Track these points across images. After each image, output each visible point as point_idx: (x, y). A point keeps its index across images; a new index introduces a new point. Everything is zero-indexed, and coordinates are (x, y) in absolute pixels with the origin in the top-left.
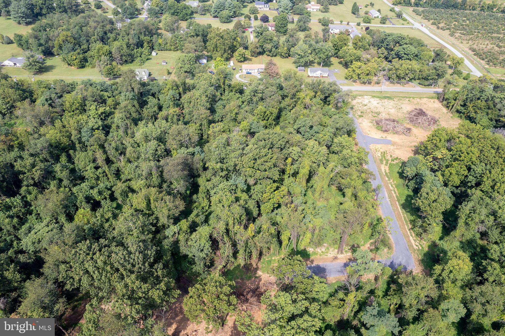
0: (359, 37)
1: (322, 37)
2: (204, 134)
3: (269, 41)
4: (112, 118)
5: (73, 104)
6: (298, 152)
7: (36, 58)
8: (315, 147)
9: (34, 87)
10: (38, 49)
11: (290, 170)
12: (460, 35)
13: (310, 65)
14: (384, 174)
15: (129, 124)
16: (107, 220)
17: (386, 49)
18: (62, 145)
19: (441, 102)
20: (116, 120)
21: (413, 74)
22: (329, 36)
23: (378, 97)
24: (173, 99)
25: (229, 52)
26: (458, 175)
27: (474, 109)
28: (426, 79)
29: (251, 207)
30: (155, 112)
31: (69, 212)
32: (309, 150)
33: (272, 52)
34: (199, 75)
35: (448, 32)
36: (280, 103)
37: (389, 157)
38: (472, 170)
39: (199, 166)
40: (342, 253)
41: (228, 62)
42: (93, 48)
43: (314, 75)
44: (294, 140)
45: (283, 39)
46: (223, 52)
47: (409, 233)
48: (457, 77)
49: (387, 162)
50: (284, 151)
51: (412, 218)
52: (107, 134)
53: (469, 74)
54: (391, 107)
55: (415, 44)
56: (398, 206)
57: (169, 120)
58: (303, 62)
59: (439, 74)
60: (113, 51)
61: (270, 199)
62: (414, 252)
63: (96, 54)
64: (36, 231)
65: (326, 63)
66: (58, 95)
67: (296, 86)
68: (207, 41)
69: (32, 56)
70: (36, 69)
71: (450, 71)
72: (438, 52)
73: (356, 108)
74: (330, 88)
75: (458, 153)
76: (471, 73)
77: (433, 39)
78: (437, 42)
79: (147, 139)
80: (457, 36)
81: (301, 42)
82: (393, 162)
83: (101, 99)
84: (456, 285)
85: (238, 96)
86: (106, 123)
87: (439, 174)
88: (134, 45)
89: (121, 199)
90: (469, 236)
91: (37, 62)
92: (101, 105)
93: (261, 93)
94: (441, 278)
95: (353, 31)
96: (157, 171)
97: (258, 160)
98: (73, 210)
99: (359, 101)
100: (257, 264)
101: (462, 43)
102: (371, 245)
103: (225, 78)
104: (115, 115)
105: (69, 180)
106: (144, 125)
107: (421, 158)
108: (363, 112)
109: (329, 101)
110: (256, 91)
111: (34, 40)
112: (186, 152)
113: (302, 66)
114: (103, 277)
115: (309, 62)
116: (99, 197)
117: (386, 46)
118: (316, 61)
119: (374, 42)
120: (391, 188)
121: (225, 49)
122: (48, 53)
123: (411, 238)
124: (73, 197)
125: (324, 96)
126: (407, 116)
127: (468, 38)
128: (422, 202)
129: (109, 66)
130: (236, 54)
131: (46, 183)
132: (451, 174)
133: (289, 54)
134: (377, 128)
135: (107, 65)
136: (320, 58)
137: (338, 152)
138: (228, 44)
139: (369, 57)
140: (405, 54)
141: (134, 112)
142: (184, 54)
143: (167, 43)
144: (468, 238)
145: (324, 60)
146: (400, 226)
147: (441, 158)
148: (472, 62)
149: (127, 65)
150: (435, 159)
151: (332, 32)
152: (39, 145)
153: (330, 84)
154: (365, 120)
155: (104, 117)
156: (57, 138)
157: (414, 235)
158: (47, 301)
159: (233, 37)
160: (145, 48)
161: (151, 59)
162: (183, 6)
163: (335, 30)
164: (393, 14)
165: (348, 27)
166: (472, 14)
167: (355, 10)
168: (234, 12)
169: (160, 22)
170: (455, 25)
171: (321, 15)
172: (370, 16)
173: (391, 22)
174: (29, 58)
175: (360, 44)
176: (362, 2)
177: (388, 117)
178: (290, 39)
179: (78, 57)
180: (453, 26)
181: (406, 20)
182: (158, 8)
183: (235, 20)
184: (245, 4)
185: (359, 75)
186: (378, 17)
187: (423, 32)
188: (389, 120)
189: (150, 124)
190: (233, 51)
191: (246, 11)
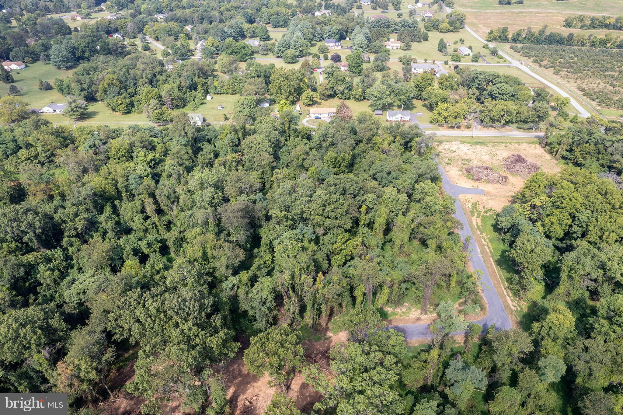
0: (446, 76)
1: (402, 77)
2: (266, 184)
3: (340, 82)
4: (162, 166)
5: (119, 150)
6: (373, 200)
7: (78, 103)
8: (393, 193)
9: (76, 134)
10: (81, 94)
11: (364, 219)
12: (566, 73)
13: (389, 108)
14: (476, 227)
15: (181, 173)
16: (158, 272)
17: (478, 89)
18: (108, 194)
19: (544, 147)
20: (166, 168)
21: (509, 116)
22: (410, 76)
23: (469, 143)
24: (231, 144)
25: (295, 95)
26: (561, 225)
27: (582, 154)
28: (525, 122)
29: (321, 259)
30: (211, 159)
31: (115, 266)
32: (386, 197)
33: (344, 95)
34: (261, 118)
35: (552, 70)
36: (354, 148)
37: (481, 209)
38: (576, 219)
39: (262, 214)
40: (426, 313)
41: (293, 107)
42: (141, 92)
43: (394, 119)
44: (369, 187)
45: (357, 80)
46: (288, 94)
47: (505, 293)
48: (562, 120)
49: (479, 214)
50: (358, 198)
51: (509, 276)
52: (157, 182)
53: (576, 116)
54: (484, 154)
55: (511, 82)
56: (493, 263)
57: (227, 166)
58: (380, 104)
59: (539, 116)
60: (163, 94)
61: (341, 250)
62: (512, 314)
63: (144, 98)
64: (81, 281)
65: (408, 106)
66: (103, 141)
67: (371, 130)
68: (270, 82)
69: (74, 101)
70: (77, 115)
71: (554, 113)
72: (539, 92)
73: (442, 155)
74: (411, 132)
75: (559, 199)
76: (579, 115)
77: (534, 78)
78: (539, 81)
79: (202, 186)
80: (562, 75)
81: (378, 82)
82: (486, 214)
83: (150, 145)
84: (557, 343)
85: (305, 142)
86: (155, 171)
87: (538, 224)
88: (187, 87)
89: (174, 249)
90: (576, 295)
91: (79, 108)
92: (150, 152)
93: (331, 137)
94: (540, 337)
95: (440, 70)
96: (215, 219)
97: (327, 206)
98: (119, 263)
99: (447, 147)
100: (327, 324)
101: (569, 82)
102: (460, 306)
103: (291, 121)
104: (166, 163)
105: (114, 231)
106: (199, 171)
107: (517, 207)
108: (451, 159)
109: (411, 147)
110: (325, 136)
111: (76, 84)
112: (246, 199)
113: (380, 109)
114: (156, 324)
115: (387, 104)
116: (148, 250)
117: (477, 86)
118: (396, 104)
119: (463, 82)
120: (484, 242)
121: (290, 91)
122: (91, 98)
123: (508, 298)
124: (119, 249)
125: (404, 141)
126: (503, 162)
127: (576, 77)
128: (517, 253)
129: (158, 111)
130: (303, 97)
131: (88, 235)
132: (552, 223)
133: (364, 97)
134: (467, 176)
135: (156, 109)
136: (400, 99)
137: (420, 200)
138: (293, 86)
139: (457, 97)
140: (499, 94)
141: (187, 159)
142: (243, 97)
143: (223, 86)
144: (576, 298)
145: (405, 102)
146: (495, 285)
147: (540, 206)
148: (581, 103)
149: (179, 110)
150: (534, 207)
151: (415, 71)
152: (83, 193)
153: (411, 127)
154: (453, 168)
155: (154, 165)
156: (103, 186)
157: (511, 295)
158: (95, 349)
159: (300, 79)
160: (199, 91)
161: (205, 103)
162: (242, 45)
163: (418, 69)
164: (487, 51)
165: (433, 66)
166: (580, 50)
167: (442, 47)
168: (301, 51)
169: (216, 63)
170: (560, 62)
171: (402, 54)
172: (460, 54)
173: (484, 60)
174: (71, 103)
175: (447, 83)
176: (450, 38)
177: (480, 164)
178: (366, 80)
179: (124, 101)
180: (558, 64)
181: (502, 58)
182: (213, 48)
183: (302, 60)
184: (314, 42)
185: (445, 118)
186: (469, 55)
187: (522, 71)
188: (482, 167)
189: (206, 170)
190: (300, 94)
191: (314, 50)
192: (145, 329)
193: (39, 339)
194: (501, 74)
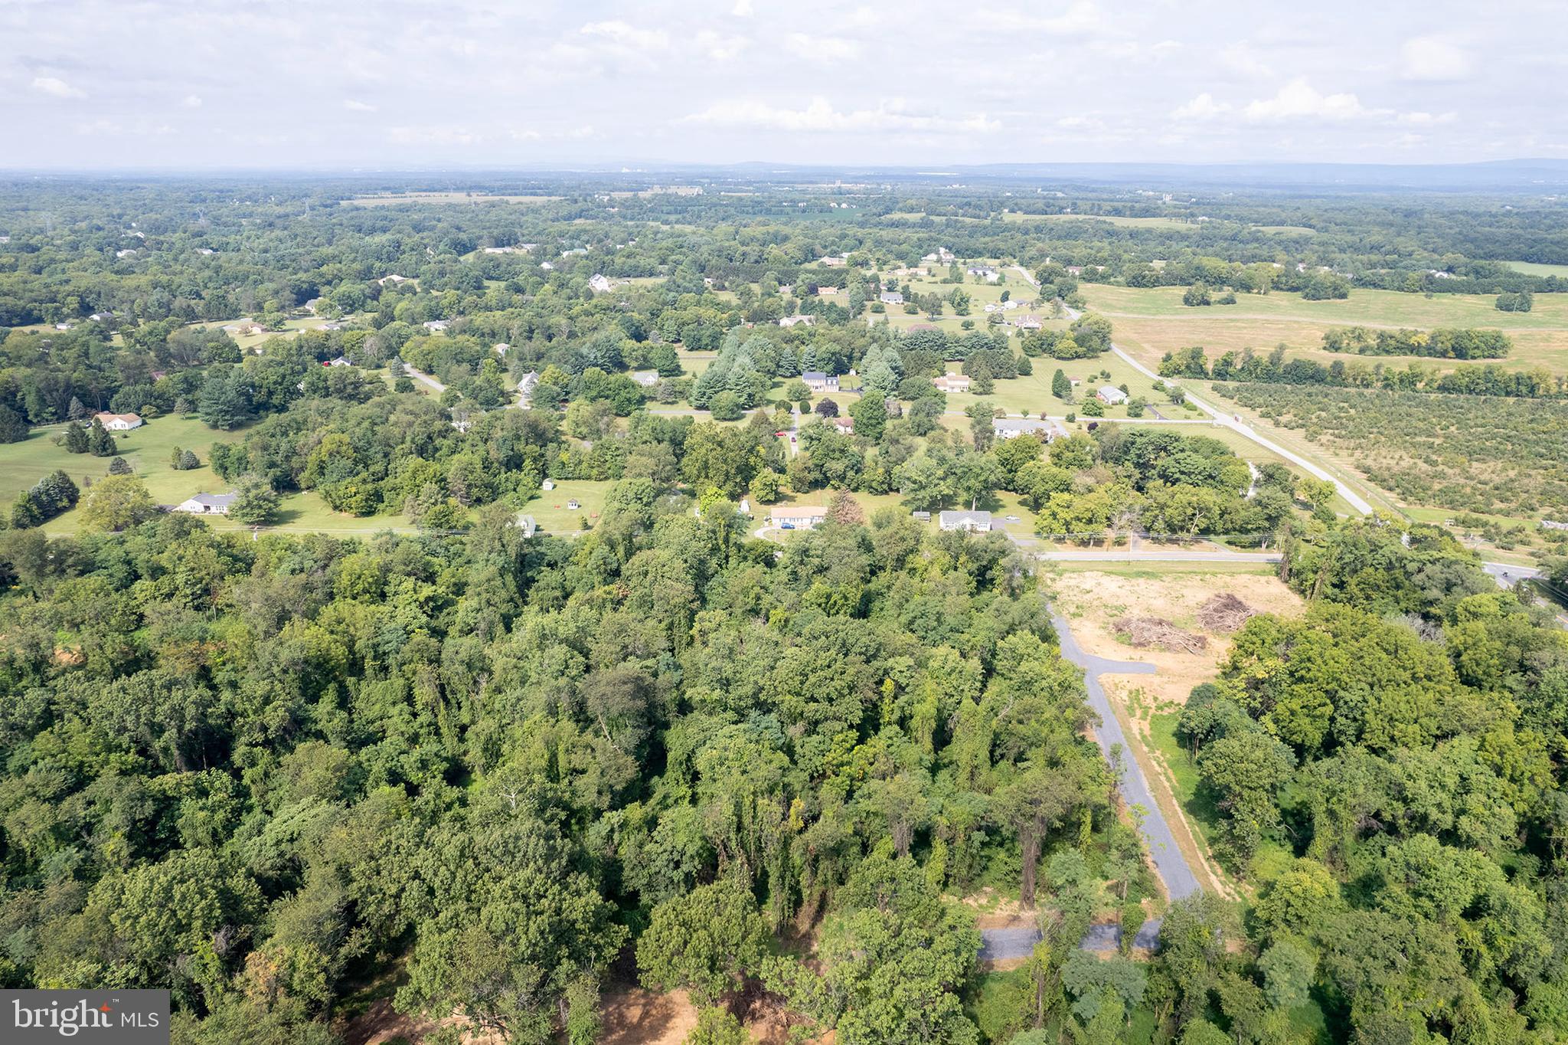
0: (1068, 441)
1: (972, 443)
3: (837, 455)
4: (448, 614)
5: (359, 578)
6: (909, 668)
7: (261, 491)
8: (952, 659)
9: (262, 550)
10: (267, 474)
11: (889, 711)
12: (1332, 438)
13: (945, 507)
14: (1139, 738)
17: (1137, 465)
18: (332, 663)
19: (1286, 581)
20: (458, 617)
21: (1205, 517)
22: (990, 442)
23: (1121, 574)
24: (601, 569)
25: (738, 480)
26: (1313, 717)
28: (1243, 530)
32: (936, 665)
33: (846, 481)
34: (667, 518)
35: (1301, 432)
37: (1149, 701)
38: (1341, 703)
39: (670, 698)
40: (1032, 907)
41: (735, 502)
42: (399, 470)
43: (954, 525)
44: (899, 644)
45: (871, 452)
46: (722, 478)
47: (1207, 868)
48: (1323, 527)
49: (1146, 713)
50: (875, 664)
54: (1154, 595)
55: (1204, 450)
56: (1178, 809)
58: (924, 498)
59: (1270, 516)
60: (450, 476)
61: (841, 767)
63: (406, 483)
65: (989, 505)
67: (903, 539)
68: (683, 453)
69: (255, 486)
70: (258, 516)
71: (1305, 515)
72: (1270, 471)
73: (1062, 598)
74: (991, 546)
75: (1303, 664)
77: (1261, 445)
78: (1272, 451)
79: (542, 642)
80: (1324, 441)
81: (919, 454)
82: (1160, 713)
83: (425, 570)
85: (761, 570)
86: (435, 622)
87: (1266, 719)
88: (501, 463)
89: (483, 760)
91: (264, 500)
92: (425, 583)
93: (818, 556)
95: (1055, 432)
96: (571, 702)
97: (811, 675)
99: (1072, 582)
100: (812, 927)
101: (1337, 455)
103: (730, 526)
104: (458, 607)
105: (344, 740)
107: (1220, 687)
108: (1082, 607)
109: (992, 580)
110: (805, 552)
111: (258, 454)
112: (637, 667)
113: (924, 510)
115: (940, 498)
116: (420, 775)
117: (1135, 460)
118: (960, 498)
119: (1104, 452)
120: (1158, 769)
121: (727, 472)
122: (287, 484)
123: (1213, 877)
124: (357, 770)
125: (976, 566)
126: (1201, 612)
127: (1352, 445)
129: (439, 507)
130: (756, 484)
132: (1294, 715)
133: (890, 485)
134: (1117, 639)
135: (434, 505)
136: (969, 489)
137: (1008, 671)
138: (734, 461)
139: (1090, 481)
140: (1182, 473)
141: (504, 601)
142: (625, 482)
143: (580, 462)
145: (979, 493)
146: (1183, 852)
147: (1266, 681)
148: (1361, 494)
149: (482, 508)
151: (1001, 435)
153: (989, 536)
154: (1087, 623)
155: (432, 609)
156: (324, 645)
157: (1220, 871)
159: (748, 446)
160: (526, 471)
161: (539, 497)
162: (620, 382)
163: (1010, 430)
164: (1161, 396)
165: (1041, 425)
166: (1361, 395)
167: (1061, 387)
168: (750, 395)
169: (562, 418)
170: (1318, 417)
171: (973, 400)
172: (1100, 400)
173: (1155, 413)
174: (248, 490)
175: (1069, 455)
176: (1078, 371)
177: (1146, 615)
178: (891, 449)
179: (362, 488)
180: (1315, 420)
181: (1194, 409)
182: (557, 389)
183: (751, 414)
184: (778, 379)
185: (1067, 524)
186: (1121, 402)
187: (1238, 433)
188: (1151, 621)
189: (553, 613)
190: (748, 478)
191: (779, 394)
192: (431, 892)
193: (211, 907)
194: (1184, 434)
